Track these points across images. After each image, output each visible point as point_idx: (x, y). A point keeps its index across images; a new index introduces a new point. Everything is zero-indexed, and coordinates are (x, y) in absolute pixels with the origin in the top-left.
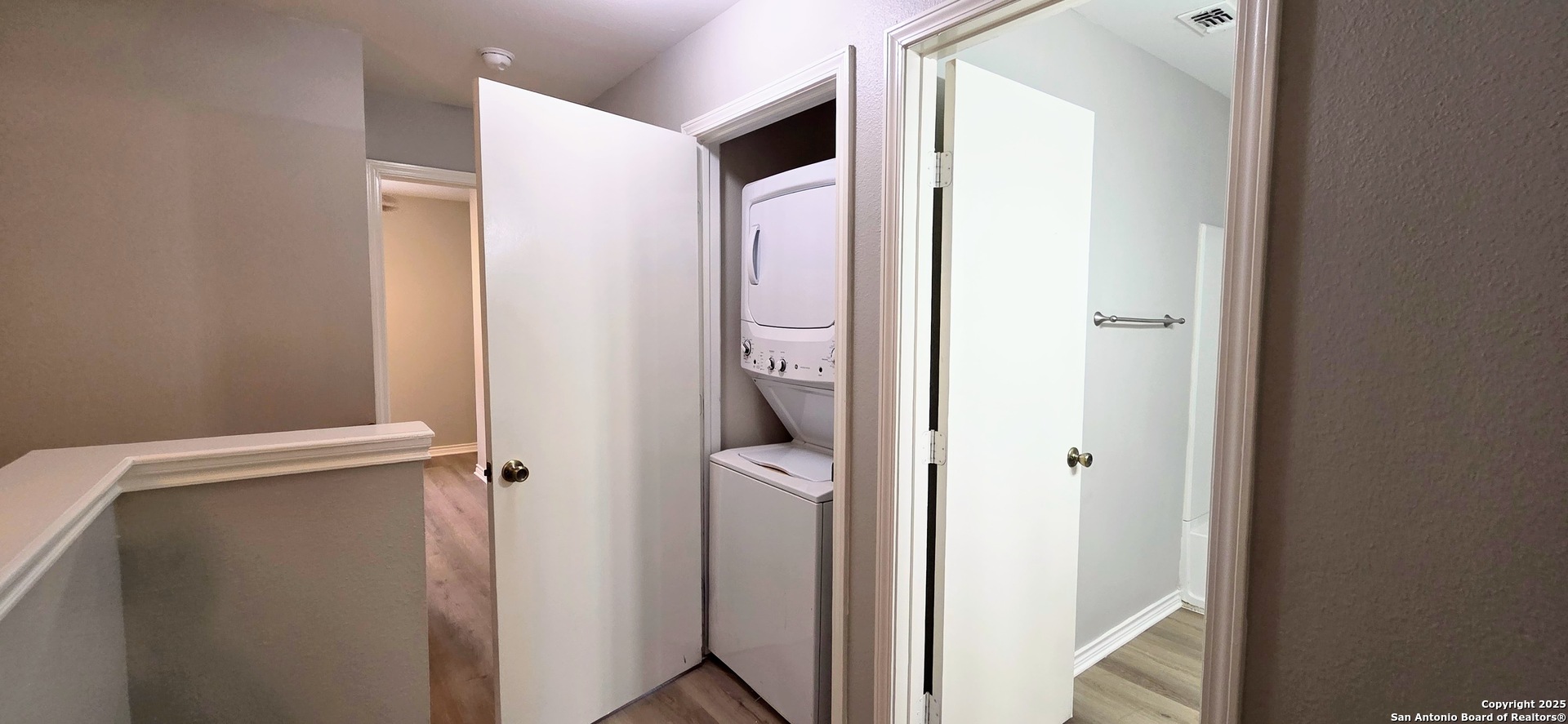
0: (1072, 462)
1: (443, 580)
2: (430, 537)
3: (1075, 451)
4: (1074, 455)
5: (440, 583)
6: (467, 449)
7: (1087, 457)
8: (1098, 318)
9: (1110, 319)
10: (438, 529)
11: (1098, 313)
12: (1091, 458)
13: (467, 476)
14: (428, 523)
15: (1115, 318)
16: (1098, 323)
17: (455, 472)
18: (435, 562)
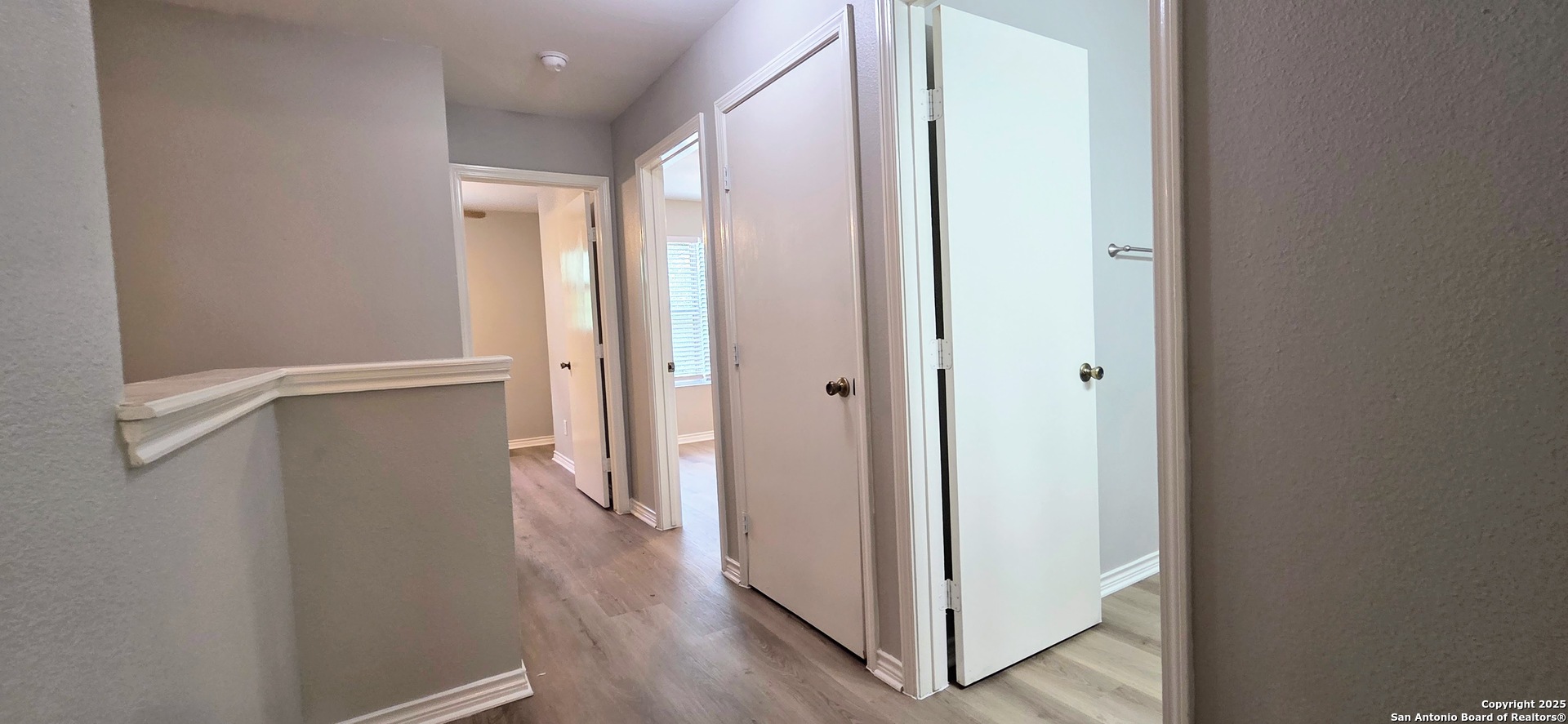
0: (1085, 377)
1: (528, 536)
2: (516, 508)
3: (1087, 366)
4: (1085, 370)
5: (525, 538)
6: (547, 441)
7: (1097, 370)
8: (1112, 249)
9: (1124, 249)
10: (522, 500)
11: (1113, 245)
12: (1101, 371)
13: (547, 463)
14: (513, 497)
15: (1128, 248)
16: (1113, 254)
17: (535, 459)
18: (520, 524)
